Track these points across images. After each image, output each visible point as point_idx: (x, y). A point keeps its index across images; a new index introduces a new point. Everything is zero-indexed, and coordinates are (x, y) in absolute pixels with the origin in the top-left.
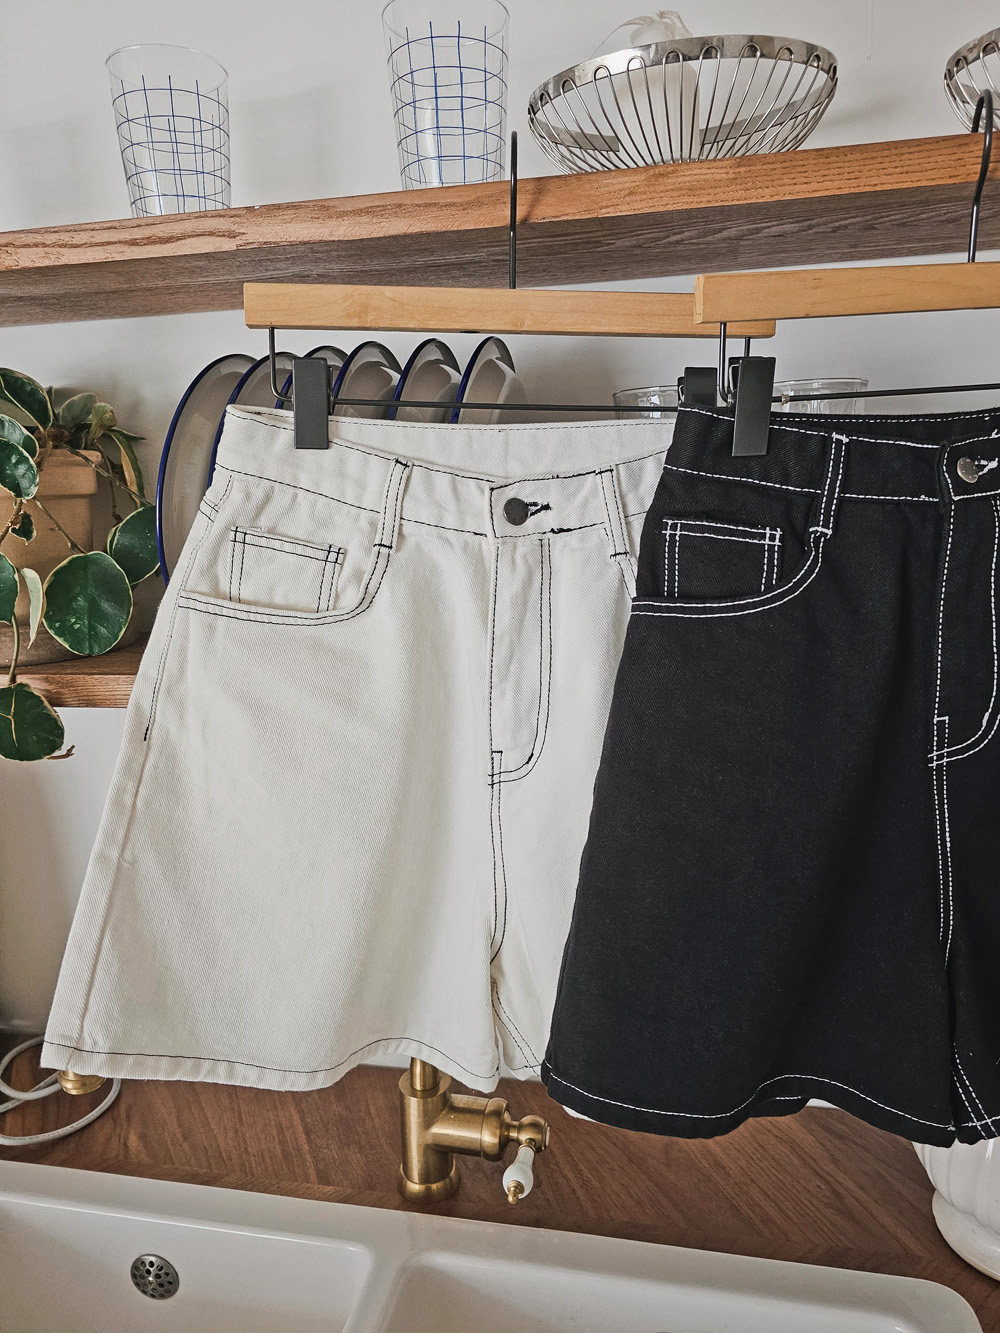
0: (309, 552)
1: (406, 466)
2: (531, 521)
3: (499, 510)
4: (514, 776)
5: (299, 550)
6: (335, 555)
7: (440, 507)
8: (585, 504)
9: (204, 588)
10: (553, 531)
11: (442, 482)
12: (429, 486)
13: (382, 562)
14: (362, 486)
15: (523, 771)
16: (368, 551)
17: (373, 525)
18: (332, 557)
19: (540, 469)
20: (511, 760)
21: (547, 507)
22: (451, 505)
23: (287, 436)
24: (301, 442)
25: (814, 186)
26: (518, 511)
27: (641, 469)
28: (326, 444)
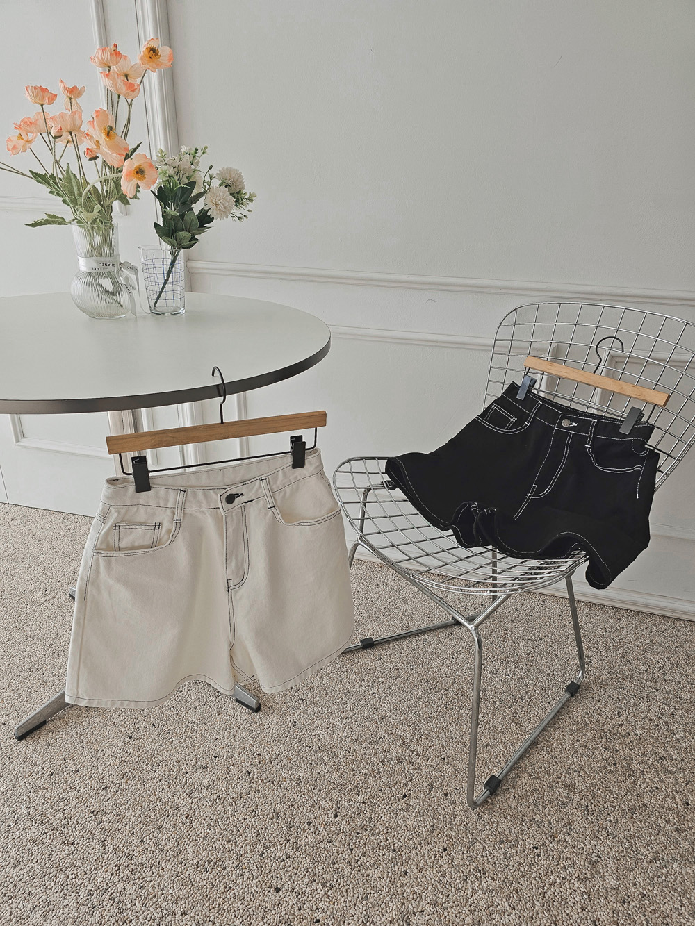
0: (147, 527)
1: (185, 491)
2: (236, 500)
3: (224, 501)
4: (237, 586)
5: (143, 527)
6: (158, 526)
7: (200, 502)
8: (257, 491)
9: (103, 547)
10: (245, 502)
11: (200, 494)
12: (195, 496)
13: (178, 525)
14: (167, 500)
15: (240, 584)
16: (171, 523)
17: (173, 513)
18: (157, 527)
19: (238, 479)
20: (235, 581)
21: (242, 494)
22: (204, 502)
23: (132, 489)
24: (138, 490)
26: (230, 499)
27: (277, 475)
28: (149, 489)
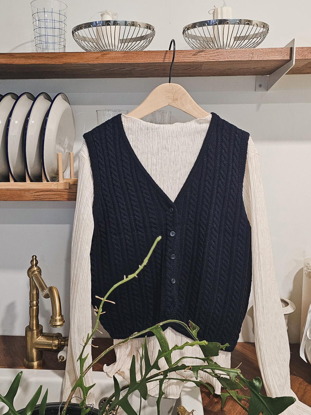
25: (144, 60)
